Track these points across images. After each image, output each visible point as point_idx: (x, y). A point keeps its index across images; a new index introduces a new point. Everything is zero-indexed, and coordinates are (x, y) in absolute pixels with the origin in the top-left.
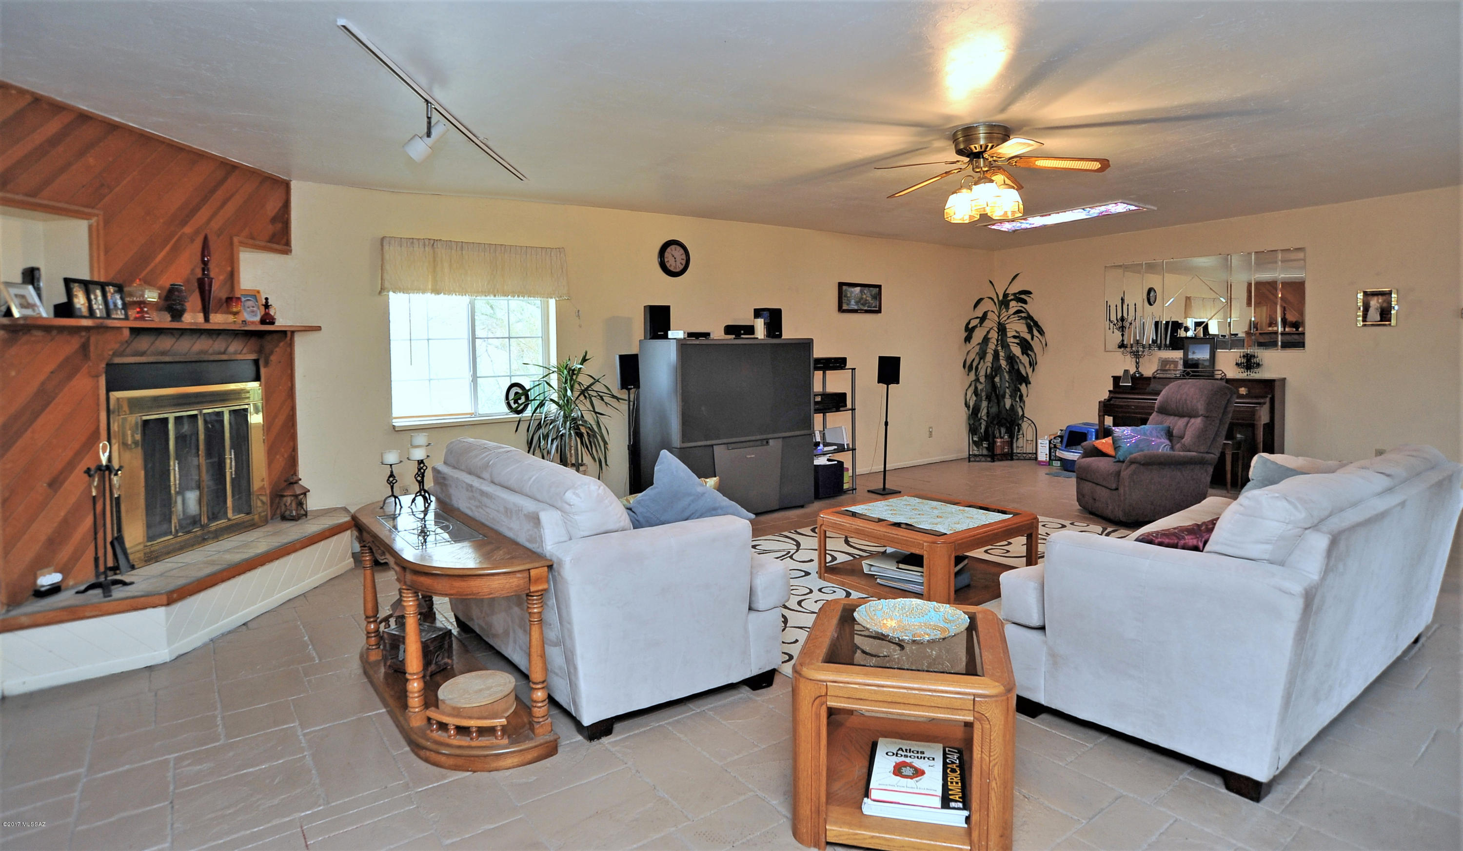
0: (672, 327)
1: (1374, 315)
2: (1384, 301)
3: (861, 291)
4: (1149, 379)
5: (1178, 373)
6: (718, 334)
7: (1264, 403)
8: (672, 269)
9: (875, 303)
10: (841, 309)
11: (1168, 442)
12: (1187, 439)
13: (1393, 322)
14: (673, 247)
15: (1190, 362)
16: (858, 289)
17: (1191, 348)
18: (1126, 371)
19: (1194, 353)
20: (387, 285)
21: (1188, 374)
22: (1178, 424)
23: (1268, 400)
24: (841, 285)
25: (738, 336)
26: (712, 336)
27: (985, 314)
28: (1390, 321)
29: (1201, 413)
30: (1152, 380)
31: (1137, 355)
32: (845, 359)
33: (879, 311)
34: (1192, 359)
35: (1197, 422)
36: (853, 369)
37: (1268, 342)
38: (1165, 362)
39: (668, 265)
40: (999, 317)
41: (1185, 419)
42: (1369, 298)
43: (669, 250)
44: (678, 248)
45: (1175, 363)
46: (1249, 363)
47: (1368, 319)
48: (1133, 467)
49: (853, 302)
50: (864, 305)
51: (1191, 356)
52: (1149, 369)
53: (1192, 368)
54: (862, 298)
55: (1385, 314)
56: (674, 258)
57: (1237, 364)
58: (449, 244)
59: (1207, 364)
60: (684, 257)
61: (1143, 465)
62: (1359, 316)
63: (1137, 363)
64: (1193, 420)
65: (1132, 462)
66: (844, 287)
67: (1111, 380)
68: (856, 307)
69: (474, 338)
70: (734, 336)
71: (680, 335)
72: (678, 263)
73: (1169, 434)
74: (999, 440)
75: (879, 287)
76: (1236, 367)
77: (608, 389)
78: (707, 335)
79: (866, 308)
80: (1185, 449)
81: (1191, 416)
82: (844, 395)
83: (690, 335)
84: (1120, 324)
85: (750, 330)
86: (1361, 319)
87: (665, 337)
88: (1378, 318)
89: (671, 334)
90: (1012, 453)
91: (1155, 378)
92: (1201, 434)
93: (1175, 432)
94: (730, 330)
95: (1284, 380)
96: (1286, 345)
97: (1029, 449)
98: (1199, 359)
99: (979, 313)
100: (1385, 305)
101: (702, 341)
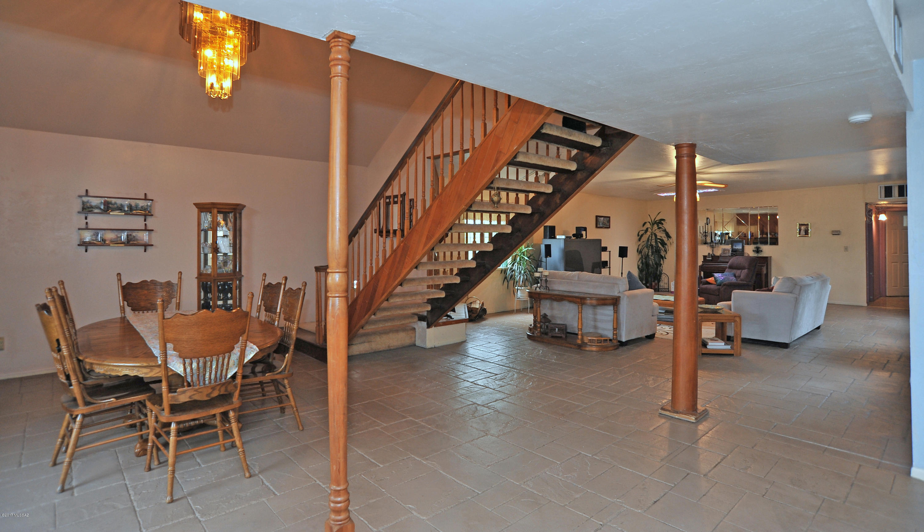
0: (556, 234)
1: (803, 233)
2: (806, 227)
3: (604, 219)
4: (718, 257)
5: (730, 254)
6: (572, 237)
7: (764, 266)
9: (608, 224)
10: (597, 227)
11: (735, 278)
12: (742, 277)
13: (809, 235)
15: (734, 250)
16: (602, 218)
17: (734, 244)
18: (709, 254)
19: (735, 246)
21: (734, 255)
22: (738, 272)
23: (766, 264)
24: (597, 217)
25: (579, 238)
27: (647, 229)
28: (808, 235)
29: (746, 267)
30: (720, 257)
31: (712, 247)
32: (607, 247)
33: (609, 228)
34: (735, 249)
35: (745, 271)
36: (610, 251)
37: (765, 242)
38: (724, 250)
40: (652, 230)
41: (740, 271)
42: (801, 226)
45: (729, 250)
46: (758, 250)
47: (801, 234)
48: (724, 287)
49: (601, 224)
50: (604, 225)
51: (734, 247)
52: (718, 252)
53: (735, 252)
54: (604, 222)
55: (806, 232)
57: (753, 251)
59: (741, 250)
61: (728, 286)
62: (797, 233)
63: (713, 250)
64: (743, 271)
65: (724, 285)
66: (598, 218)
67: (702, 257)
68: (602, 226)
71: (563, 237)
73: (735, 276)
74: (653, 283)
75: (609, 217)
76: (753, 252)
78: (570, 237)
79: (605, 226)
80: (741, 280)
81: (742, 269)
82: (607, 261)
84: (704, 234)
85: (581, 235)
86: (798, 234)
87: (555, 238)
88: (804, 234)
89: (558, 237)
90: (659, 289)
91: (721, 256)
92: (747, 275)
93: (737, 275)
94: (575, 235)
95: (771, 257)
96: (772, 244)
97: (666, 286)
98: (737, 249)
99: (645, 228)
100: (806, 229)
101: (569, 239)
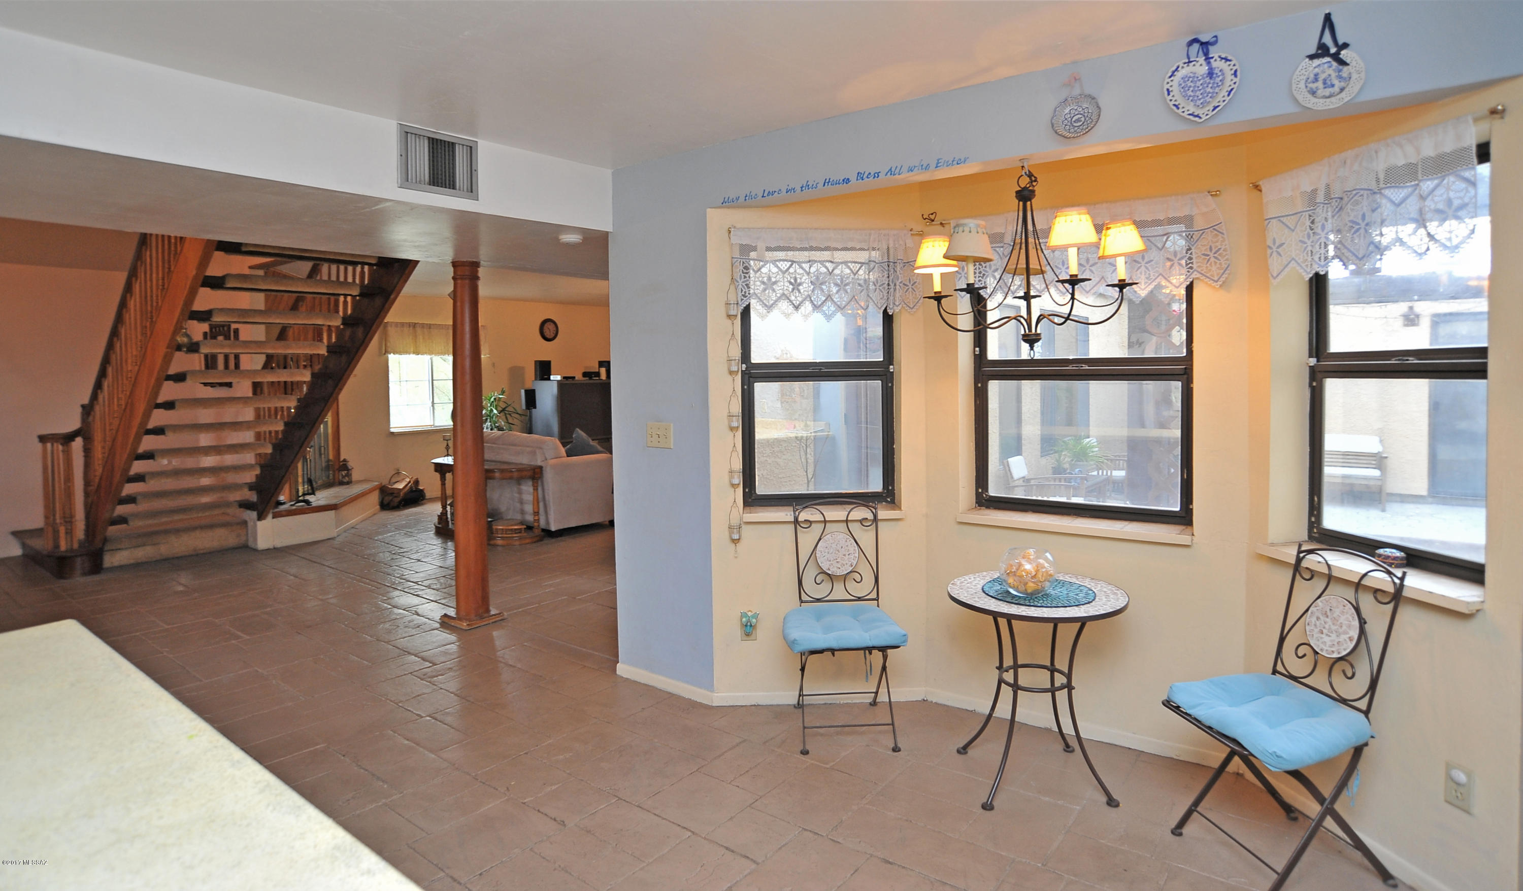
0: (552, 373)
6: (579, 377)
8: (548, 337)
14: (548, 323)
20: (389, 350)
25: (591, 378)
26: (576, 378)
39: (546, 334)
43: (546, 325)
44: (552, 323)
56: (549, 330)
58: (423, 326)
60: (555, 329)
69: (433, 380)
70: (587, 378)
71: (559, 378)
72: (552, 333)
77: (516, 410)
78: (574, 378)
83: (564, 378)
85: (598, 374)
87: (549, 379)
89: (552, 377)
94: (585, 374)
101: (570, 381)
